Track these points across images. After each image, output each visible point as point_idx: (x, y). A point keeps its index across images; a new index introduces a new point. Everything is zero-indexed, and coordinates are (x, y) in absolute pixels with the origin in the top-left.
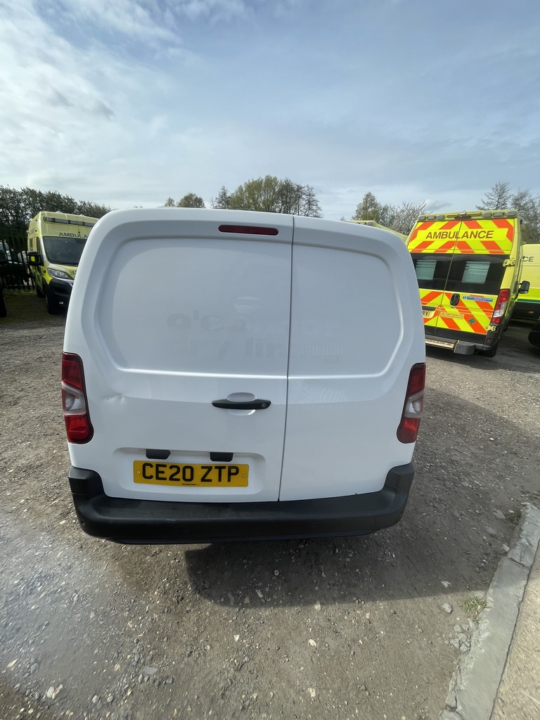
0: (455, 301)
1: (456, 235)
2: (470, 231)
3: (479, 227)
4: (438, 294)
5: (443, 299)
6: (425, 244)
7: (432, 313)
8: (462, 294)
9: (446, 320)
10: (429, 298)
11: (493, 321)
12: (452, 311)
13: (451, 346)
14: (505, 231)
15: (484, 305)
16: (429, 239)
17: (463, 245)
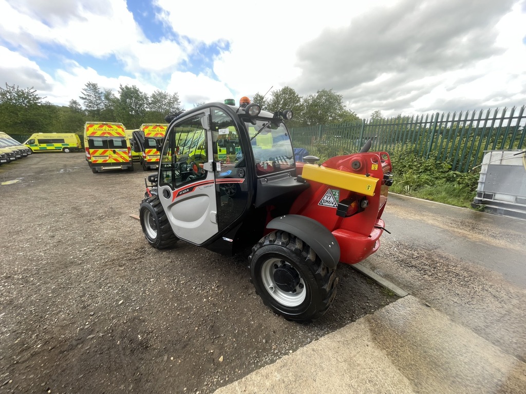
0: (114, 152)
1: (105, 130)
2: (110, 129)
3: (112, 127)
4: (107, 151)
5: (109, 152)
6: (94, 133)
7: (108, 158)
8: (116, 150)
9: (114, 159)
10: (104, 152)
11: (130, 157)
12: (115, 156)
13: (120, 167)
14: (121, 129)
15: (125, 152)
16: (95, 131)
17: (109, 133)
